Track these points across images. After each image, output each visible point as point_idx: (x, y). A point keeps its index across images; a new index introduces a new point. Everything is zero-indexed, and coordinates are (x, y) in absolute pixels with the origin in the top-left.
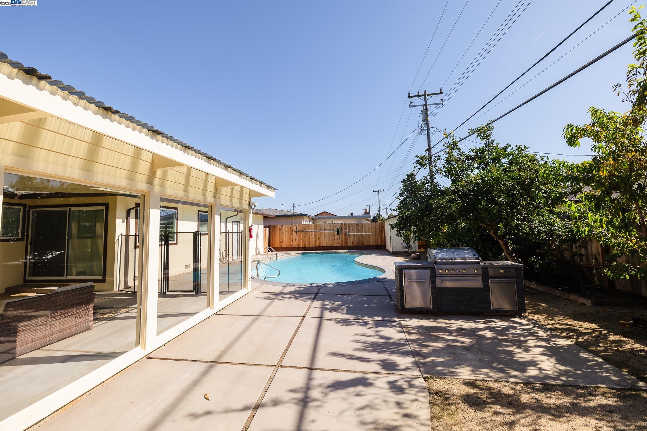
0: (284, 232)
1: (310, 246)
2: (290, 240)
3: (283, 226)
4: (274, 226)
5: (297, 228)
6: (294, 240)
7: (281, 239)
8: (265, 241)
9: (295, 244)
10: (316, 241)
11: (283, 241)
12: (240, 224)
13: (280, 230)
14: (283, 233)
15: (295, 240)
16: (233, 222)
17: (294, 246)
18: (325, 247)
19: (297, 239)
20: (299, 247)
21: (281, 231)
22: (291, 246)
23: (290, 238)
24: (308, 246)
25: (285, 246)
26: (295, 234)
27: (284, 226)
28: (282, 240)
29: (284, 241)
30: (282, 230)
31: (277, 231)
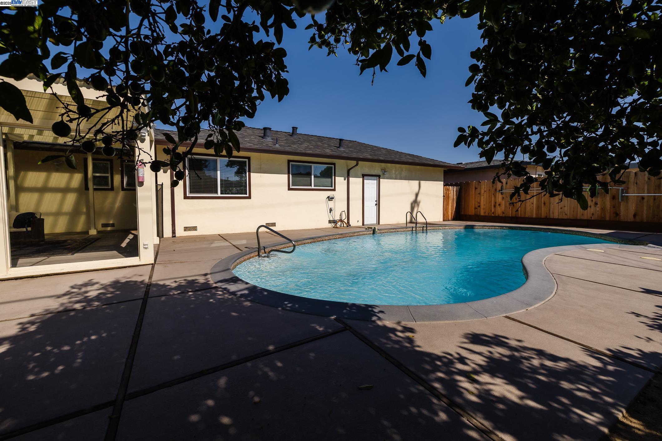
0: (483, 191)
1: (527, 216)
2: (491, 205)
3: (480, 182)
4: (467, 184)
6: (497, 204)
7: (476, 203)
8: (448, 204)
9: (499, 211)
10: (538, 208)
11: (479, 206)
12: (381, 180)
13: (476, 188)
14: (480, 194)
15: (499, 205)
16: (364, 176)
17: (497, 215)
18: (558, 219)
19: (503, 202)
20: (505, 217)
21: (478, 191)
22: (493, 215)
23: (490, 202)
24: (523, 216)
25: (482, 213)
26: (499, 197)
27: (482, 182)
28: (479, 204)
29: (482, 207)
30: (479, 189)
31: (472, 192)
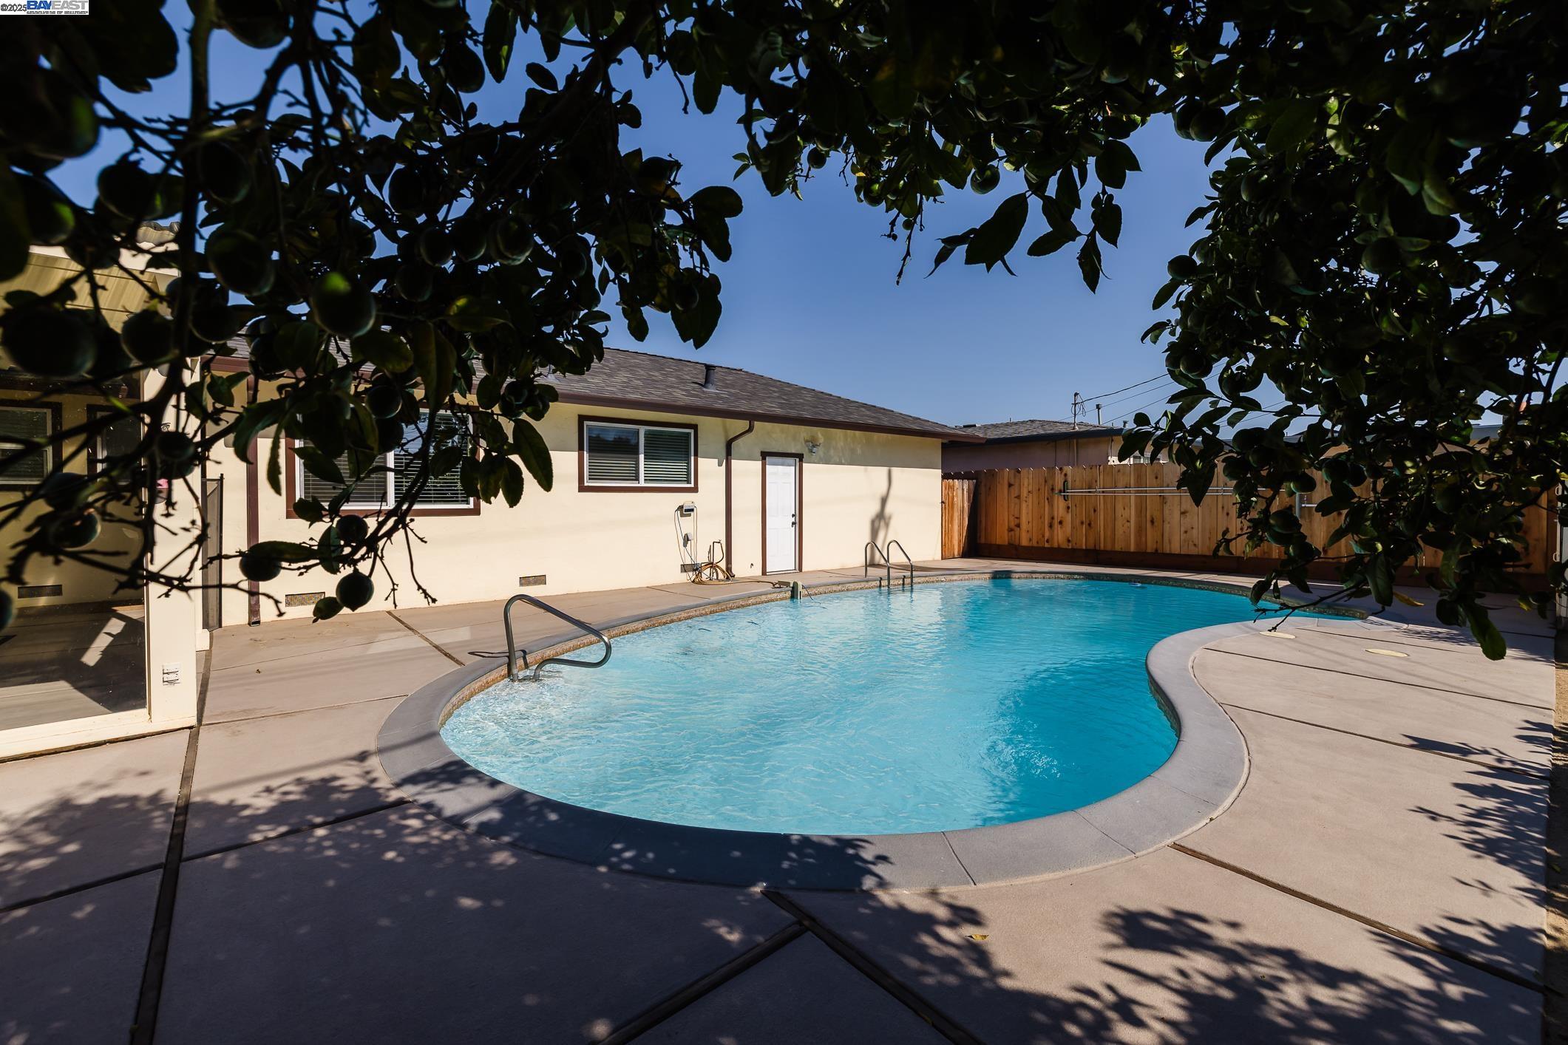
0: (1024, 493)
1: (1118, 548)
2: (1043, 523)
3: (1019, 472)
4: (992, 474)
5: (1069, 479)
6: (1056, 521)
7: (1012, 518)
8: (951, 520)
9: (1060, 537)
10: (1140, 530)
11: (1018, 526)
12: (805, 465)
13: (1010, 485)
14: (1018, 497)
15: (1061, 523)
16: (764, 455)
17: (1056, 545)
18: (1179, 555)
19: (1069, 517)
20: (1073, 550)
21: (1015, 492)
22: (1047, 545)
23: (1042, 517)
24: (1109, 548)
25: (1024, 542)
26: (1060, 504)
27: (1024, 472)
28: (1017, 521)
29: (1024, 526)
30: (1017, 485)
31: (1002, 493)
